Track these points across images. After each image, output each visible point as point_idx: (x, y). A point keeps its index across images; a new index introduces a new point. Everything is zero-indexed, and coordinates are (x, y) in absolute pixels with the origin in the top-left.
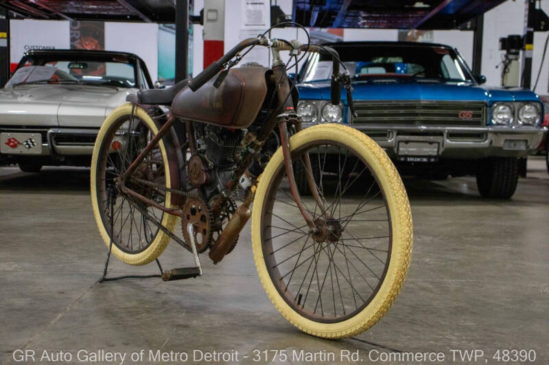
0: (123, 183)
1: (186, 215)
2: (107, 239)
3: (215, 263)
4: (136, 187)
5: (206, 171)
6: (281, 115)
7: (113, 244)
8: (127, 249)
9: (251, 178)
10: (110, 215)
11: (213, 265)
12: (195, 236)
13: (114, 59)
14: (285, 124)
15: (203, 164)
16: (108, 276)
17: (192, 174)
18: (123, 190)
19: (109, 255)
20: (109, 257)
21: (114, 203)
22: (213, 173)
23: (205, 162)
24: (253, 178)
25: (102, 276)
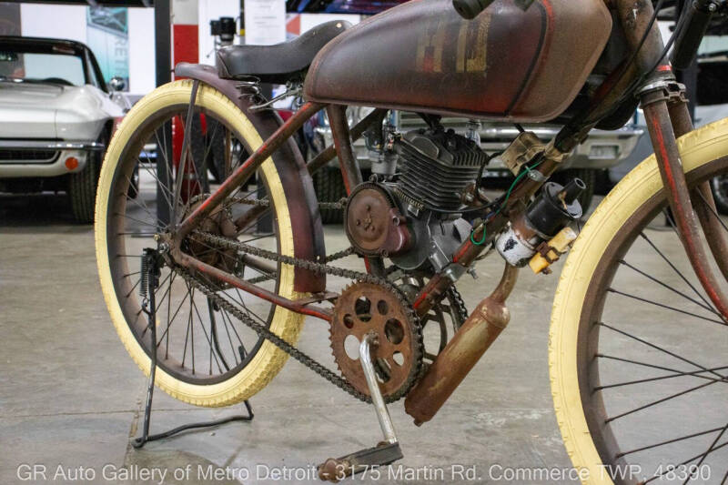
0: (178, 244)
1: (341, 318)
2: (146, 362)
3: (418, 423)
4: (202, 251)
5: (402, 223)
6: (651, 86)
7: (158, 368)
8: (185, 374)
9: (533, 241)
10: (148, 308)
11: (415, 427)
13: (55, 48)
14: (665, 106)
15: (393, 206)
16: (152, 433)
17: (361, 229)
18: (177, 258)
19: (151, 390)
20: (152, 393)
21: (155, 284)
22: (416, 225)
23: (395, 202)
24: (540, 241)
25: (140, 434)
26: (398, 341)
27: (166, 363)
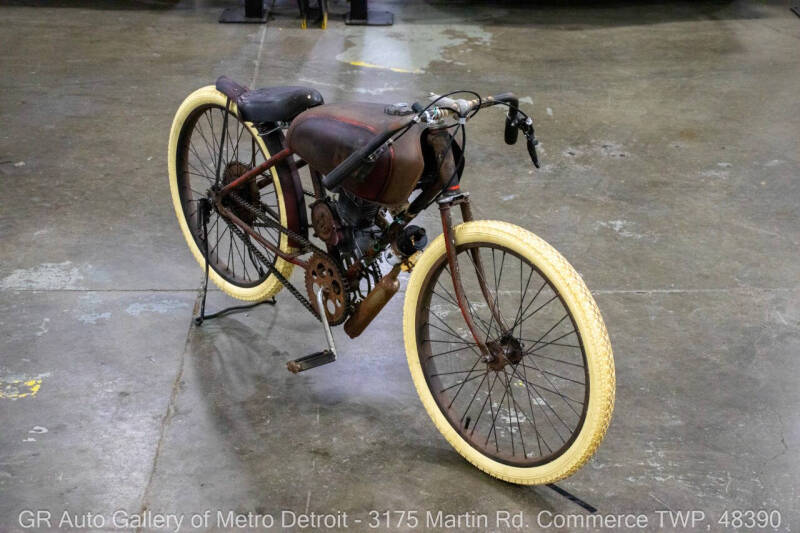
0: (220, 201)
1: (310, 271)
2: (202, 260)
3: (352, 337)
5: (338, 230)
7: (210, 268)
8: (228, 276)
9: (400, 256)
10: (203, 237)
11: (349, 340)
12: (325, 303)
15: (335, 218)
16: (205, 315)
17: (318, 226)
21: (207, 221)
25: (199, 315)
26: (339, 293)
27: (217, 267)
